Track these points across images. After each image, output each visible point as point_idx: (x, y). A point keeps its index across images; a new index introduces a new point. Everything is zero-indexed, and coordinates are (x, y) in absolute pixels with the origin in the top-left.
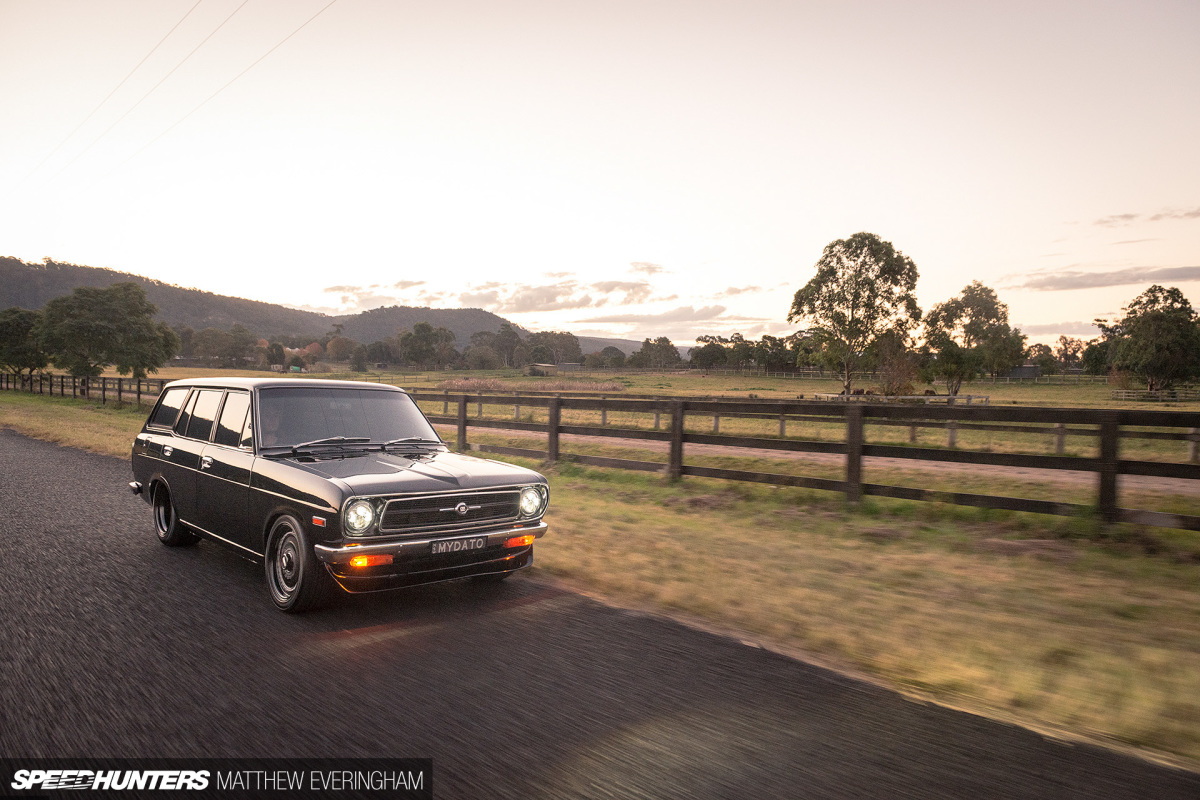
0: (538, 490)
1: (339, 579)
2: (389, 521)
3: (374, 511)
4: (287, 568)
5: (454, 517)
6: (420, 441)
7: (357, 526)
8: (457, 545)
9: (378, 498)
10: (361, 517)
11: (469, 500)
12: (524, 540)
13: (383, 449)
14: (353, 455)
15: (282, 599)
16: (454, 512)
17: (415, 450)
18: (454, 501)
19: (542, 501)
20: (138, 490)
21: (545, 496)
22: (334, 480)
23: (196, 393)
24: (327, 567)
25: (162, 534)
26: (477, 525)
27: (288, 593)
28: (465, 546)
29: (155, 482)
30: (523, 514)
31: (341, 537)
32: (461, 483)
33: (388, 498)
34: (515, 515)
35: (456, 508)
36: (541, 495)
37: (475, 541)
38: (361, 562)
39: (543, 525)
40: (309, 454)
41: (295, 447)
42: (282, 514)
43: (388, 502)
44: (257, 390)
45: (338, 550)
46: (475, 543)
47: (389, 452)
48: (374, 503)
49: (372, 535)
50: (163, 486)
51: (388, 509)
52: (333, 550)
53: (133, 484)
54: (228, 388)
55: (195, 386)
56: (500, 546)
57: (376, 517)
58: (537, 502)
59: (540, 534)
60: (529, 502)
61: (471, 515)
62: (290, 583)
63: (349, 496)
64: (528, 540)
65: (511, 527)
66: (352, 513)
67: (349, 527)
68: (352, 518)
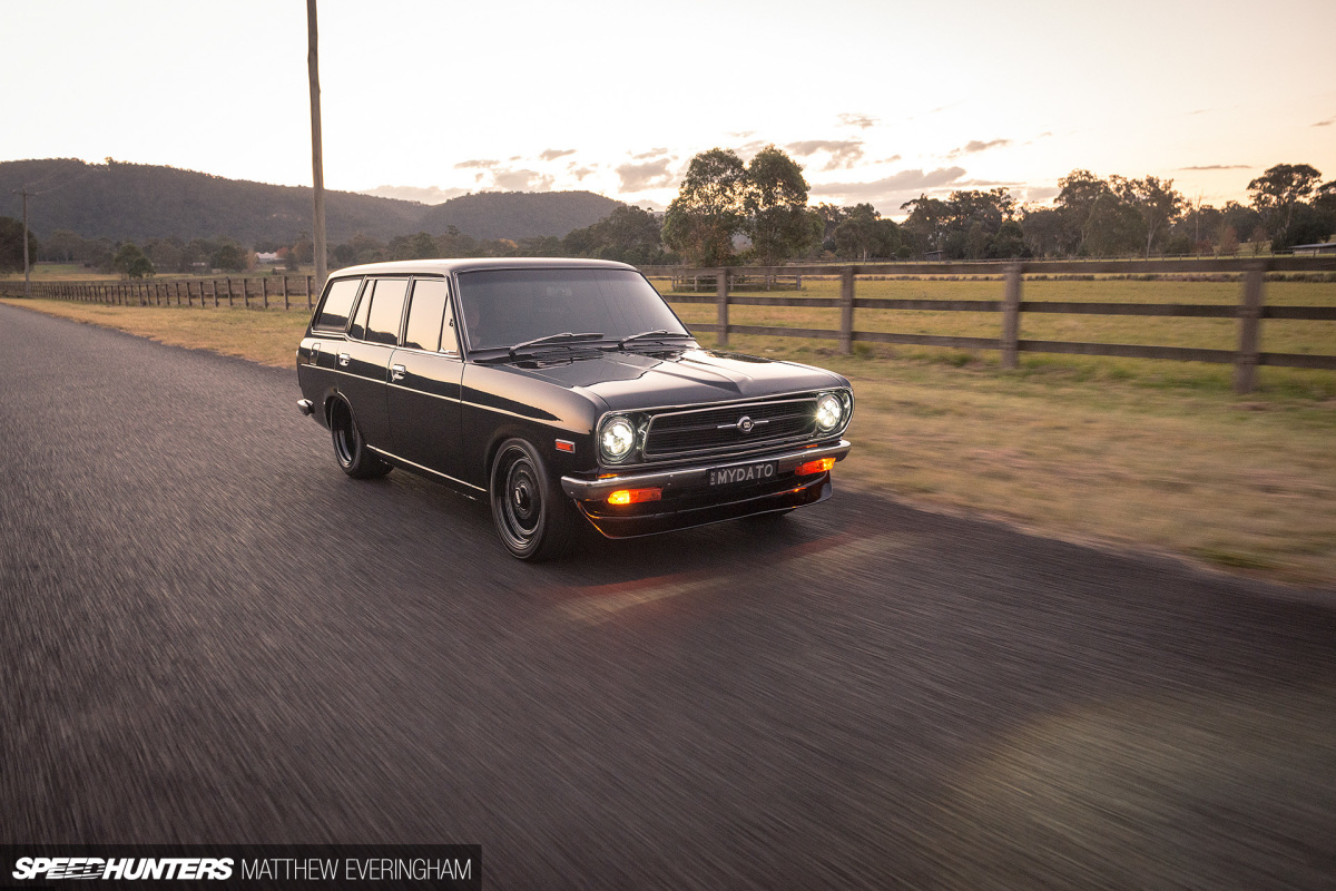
0: (840, 396)
1: (594, 520)
2: (656, 443)
3: (635, 431)
4: (521, 505)
5: (737, 435)
6: (665, 334)
7: (615, 449)
8: (741, 474)
9: (640, 413)
10: (619, 439)
11: (754, 413)
12: (821, 464)
13: (621, 348)
14: (584, 356)
15: (521, 544)
16: (735, 429)
17: (661, 347)
18: (735, 415)
19: (844, 412)
20: (309, 410)
21: (847, 405)
22: (576, 390)
23: (371, 284)
24: (578, 505)
25: (346, 464)
26: (764, 446)
27: (525, 537)
28: (751, 475)
29: (330, 399)
30: (820, 429)
31: (597, 466)
32: (742, 390)
33: (652, 413)
34: (809, 431)
35: (739, 424)
36: (842, 404)
37: (763, 465)
38: (621, 498)
39: (844, 443)
40: (529, 357)
41: (513, 348)
42: (508, 437)
43: (652, 418)
44: (455, 275)
45: (592, 483)
46: (762, 470)
47: (630, 350)
48: (635, 420)
49: (634, 462)
50: (341, 402)
51: (652, 428)
52: (585, 483)
53: (302, 402)
54: (415, 275)
55: (369, 275)
56: (792, 472)
57: (638, 438)
58: (837, 412)
59: (840, 456)
60: (827, 414)
61: (757, 432)
62: (527, 524)
63: (601, 412)
64: (828, 464)
65: (803, 448)
66: (607, 435)
67: (604, 453)
68: (609, 441)
